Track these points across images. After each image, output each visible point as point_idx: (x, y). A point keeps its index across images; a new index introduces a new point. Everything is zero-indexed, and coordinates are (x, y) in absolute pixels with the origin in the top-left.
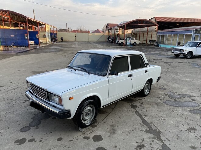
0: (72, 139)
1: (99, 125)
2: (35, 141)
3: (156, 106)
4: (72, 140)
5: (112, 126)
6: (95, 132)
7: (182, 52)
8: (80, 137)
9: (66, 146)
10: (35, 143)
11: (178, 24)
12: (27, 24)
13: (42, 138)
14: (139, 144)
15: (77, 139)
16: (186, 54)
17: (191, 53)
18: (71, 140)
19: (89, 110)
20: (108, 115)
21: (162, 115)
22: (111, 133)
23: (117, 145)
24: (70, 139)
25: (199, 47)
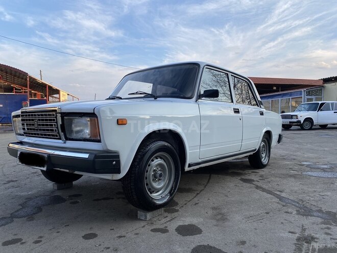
0: (123, 234)
1: (183, 208)
2: (22, 243)
3: (293, 179)
4: (124, 236)
5: (214, 208)
6: (178, 220)
7: (295, 120)
8: (143, 229)
9: (109, 248)
10: (21, 246)
11: (275, 88)
12: (28, 90)
13: (41, 237)
14: (297, 235)
15: (137, 234)
16: (302, 122)
17: (309, 120)
18: (120, 237)
19: (160, 165)
20: (198, 194)
21: (315, 190)
22: (218, 220)
23: (245, 239)
24: (119, 235)
25: (321, 110)
